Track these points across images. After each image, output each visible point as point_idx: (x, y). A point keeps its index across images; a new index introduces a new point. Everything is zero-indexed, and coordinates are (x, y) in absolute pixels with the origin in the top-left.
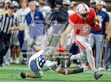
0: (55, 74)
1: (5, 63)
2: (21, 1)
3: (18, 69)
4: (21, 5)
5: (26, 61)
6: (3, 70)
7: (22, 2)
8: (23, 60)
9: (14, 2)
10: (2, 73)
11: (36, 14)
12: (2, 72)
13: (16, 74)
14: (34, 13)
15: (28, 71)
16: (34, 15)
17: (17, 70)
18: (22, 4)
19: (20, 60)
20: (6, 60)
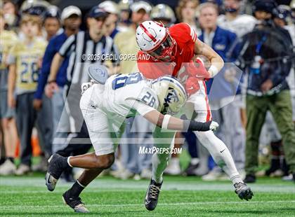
0: (278, 200)
1: (140, 174)
2: (181, 4)
3: (175, 189)
4: (181, 13)
5: (197, 166)
6: (137, 193)
7: (184, 6)
8: (190, 165)
9: (161, 6)
10: (132, 201)
11: (218, 38)
12: (132, 198)
13: (172, 202)
14: (212, 34)
15: (203, 195)
16: (211, 41)
17: (174, 193)
18: (184, 12)
19: (180, 165)
20: (144, 165)
